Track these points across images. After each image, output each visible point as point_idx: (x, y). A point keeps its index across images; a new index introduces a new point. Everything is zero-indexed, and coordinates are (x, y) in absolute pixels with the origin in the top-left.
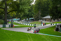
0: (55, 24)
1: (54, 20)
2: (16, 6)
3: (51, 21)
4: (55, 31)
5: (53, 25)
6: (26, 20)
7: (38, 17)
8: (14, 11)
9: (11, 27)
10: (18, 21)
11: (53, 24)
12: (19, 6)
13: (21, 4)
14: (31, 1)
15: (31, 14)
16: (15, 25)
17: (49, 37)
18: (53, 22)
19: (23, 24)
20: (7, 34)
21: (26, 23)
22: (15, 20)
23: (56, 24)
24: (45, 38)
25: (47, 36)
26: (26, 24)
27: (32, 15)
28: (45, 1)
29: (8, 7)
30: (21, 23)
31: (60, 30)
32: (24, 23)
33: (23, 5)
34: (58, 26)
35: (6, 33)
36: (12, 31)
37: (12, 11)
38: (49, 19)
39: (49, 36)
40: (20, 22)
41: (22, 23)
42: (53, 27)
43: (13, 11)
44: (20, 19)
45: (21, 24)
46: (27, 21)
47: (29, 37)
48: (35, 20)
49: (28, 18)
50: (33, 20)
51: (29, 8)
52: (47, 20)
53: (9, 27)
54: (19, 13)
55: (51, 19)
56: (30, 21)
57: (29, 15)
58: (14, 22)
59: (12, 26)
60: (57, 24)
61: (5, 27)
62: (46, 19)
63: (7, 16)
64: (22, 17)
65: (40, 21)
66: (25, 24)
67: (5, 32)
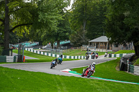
0: (118, 55)
1: (117, 46)
2: (31, 13)
3: (108, 49)
4: (118, 70)
5: (115, 56)
6: (52, 45)
7: (80, 40)
8: (26, 25)
9: (18, 61)
10: (35, 47)
11: (113, 55)
12: (38, 15)
13: (42, 11)
14: (65, 4)
15: (65, 32)
16: (27, 58)
17: (106, 85)
18: (115, 51)
19: (46, 54)
20: (10, 77)
21: (52, 53)
22: (28, 47)
23: (121, 55)
24: (97, 86)
25: (100, 81)
26: (54, 55)
27: (67, 34)
28: (97, 3)
29: (12, 16)
30: (42, 53)
31: (130, 69)
32: (48, 53)
33: (46, 12)
34: (125, 59)
35: (6, 75)
36: (20, 70)
37: (20, 25)
38: (105, 43)
39: (106, 81)
40: (38, 51)
41: (44, 52)
42: (114, 61)
43: (24, 25)
44: (38, 43)
45: (40, 54)
46: (55, 48)
47: (59, 83)
48: (73, 46)
49: (56, 40)
50: (68, 46)
51: (61, 18)
52: (100, 45)
53: (14, 62)
54: (38, 31)
55: (110, 43)
56: (61, 49)
57: (60, 35)
58: (26, 49)
59: (20, 59)
60: (124, 55)
61: (5, 62)
62: (98, 43)
63: (10, 38)
64: (45, 39)
65: (85, 47)
66: (50, 55)
67: (6, 72)
